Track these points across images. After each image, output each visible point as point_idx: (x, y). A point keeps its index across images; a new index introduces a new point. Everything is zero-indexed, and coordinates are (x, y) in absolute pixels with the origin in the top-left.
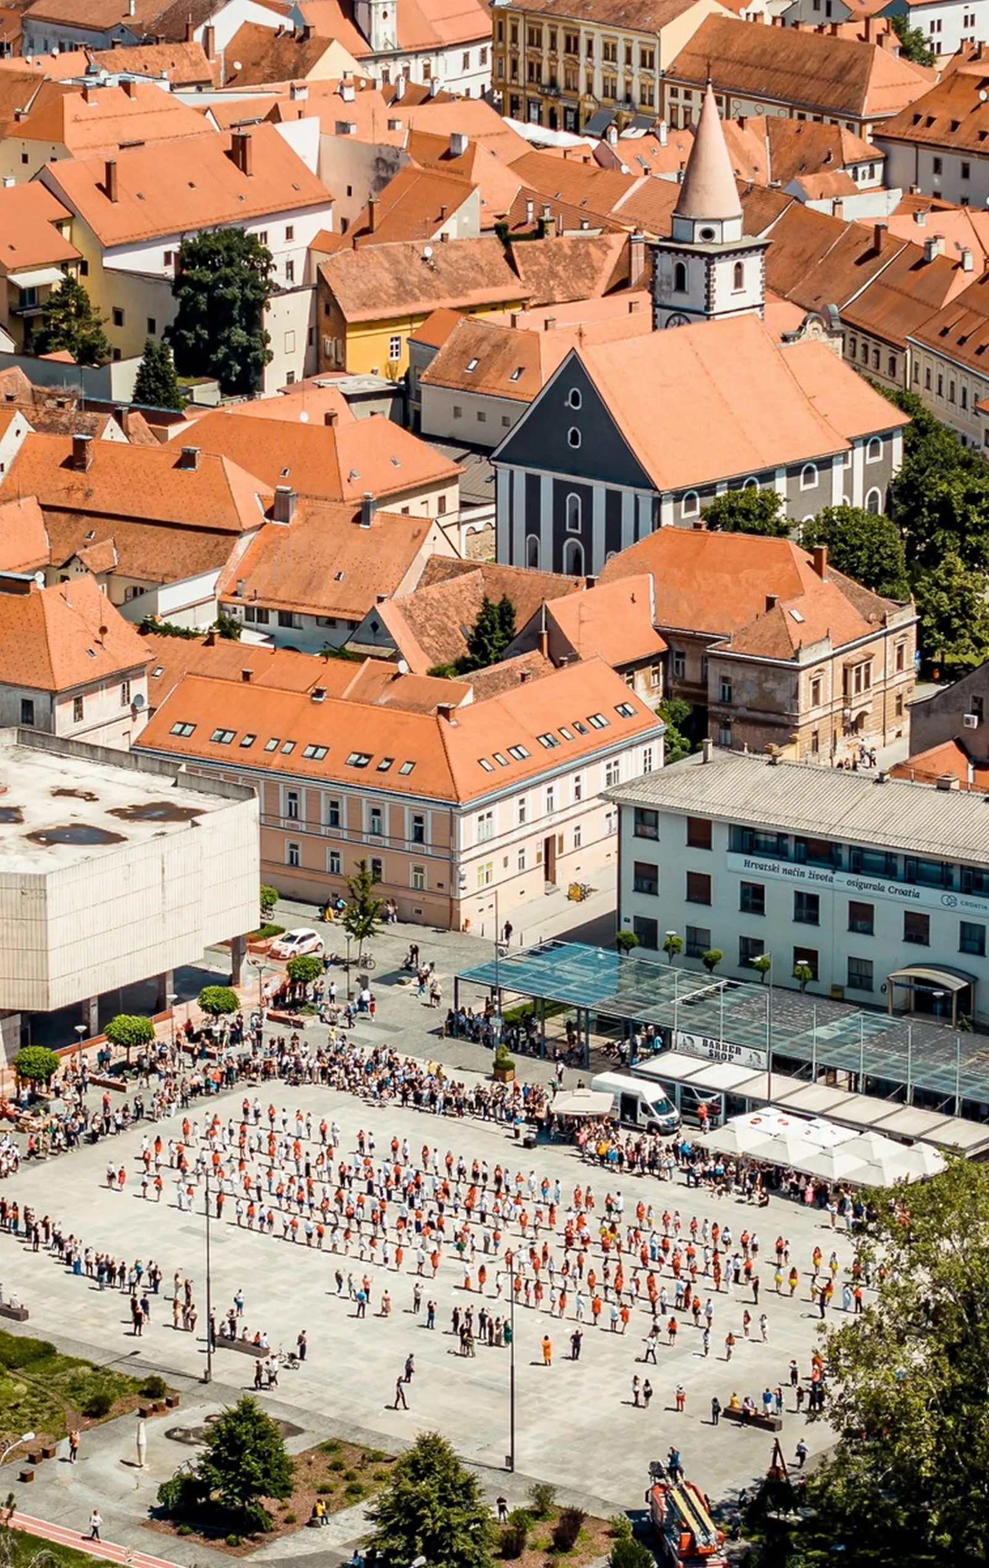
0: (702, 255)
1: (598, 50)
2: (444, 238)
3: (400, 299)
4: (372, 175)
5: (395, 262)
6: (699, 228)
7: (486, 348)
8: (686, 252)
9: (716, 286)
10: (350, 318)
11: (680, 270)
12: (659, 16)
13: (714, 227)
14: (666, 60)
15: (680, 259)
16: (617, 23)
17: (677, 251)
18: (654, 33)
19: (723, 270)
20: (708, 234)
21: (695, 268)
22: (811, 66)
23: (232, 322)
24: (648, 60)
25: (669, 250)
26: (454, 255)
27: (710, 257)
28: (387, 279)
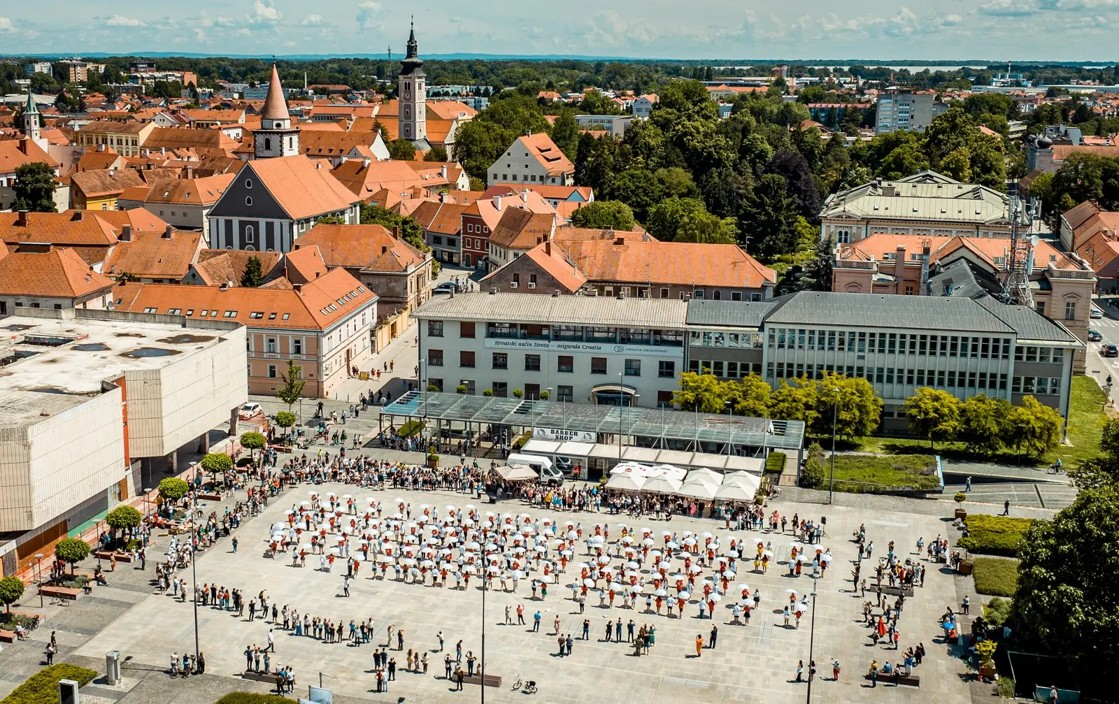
0: (277, 133)
1: (115, 142)
2: (116, 168)
3: (105, 189)
4: (72, 158)
5: (100, 176)
6: (275, 123)
7: (171, 187)
8: (270, 133)
9: (284, 146)
10: (87, 196)
11: (268, 141)
12: (137, 128)
13: (281, 122)
14: (141, 142)
15: (268, 136)
16: (122, 132)
17: (266, 133)
18: (137, 133)
19: (286, 139)
20: (279, 125)
21: (274, 140)
24: (135, 143)
25: (262, 133)
26: (121, 175)
27: (282, 134)
28: (98, 183)
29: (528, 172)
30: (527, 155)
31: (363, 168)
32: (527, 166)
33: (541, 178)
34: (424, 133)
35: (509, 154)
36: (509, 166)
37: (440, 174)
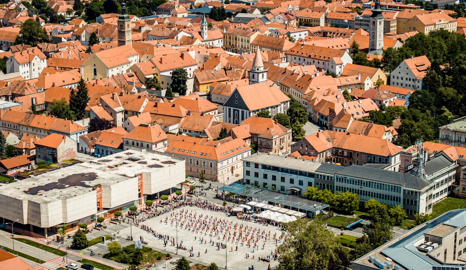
0: (257, 73)
1: (240, 40)
2: (215, 70)
3: (208, 80)
4: (204, 60)
5: (207, 74)
6: (256, 68)
7: (222, 88)
9: (259, 78)
10: (200, 83)
11: (253, 75)
12: (250, 34)
13: (259, 68)
14: (251, 42)
15: (253, 73)
16: (243, 36)
18: (249, 37)
19: (260, 75)
20: (258, 69)
21: (256, 75)
22: (275, 42)
23: (181, 84)
24: (248, 42)
26: (217, 73)
27: (258, 73)
28: (206, 77)
29: (408, 77)
30: (407, 68)
31: (311, 78)
32: (407, 74)
33: (413, 80)
34: (382, 45)
35: (400, 67)
36: (400, 73)
37: (357, 78)
